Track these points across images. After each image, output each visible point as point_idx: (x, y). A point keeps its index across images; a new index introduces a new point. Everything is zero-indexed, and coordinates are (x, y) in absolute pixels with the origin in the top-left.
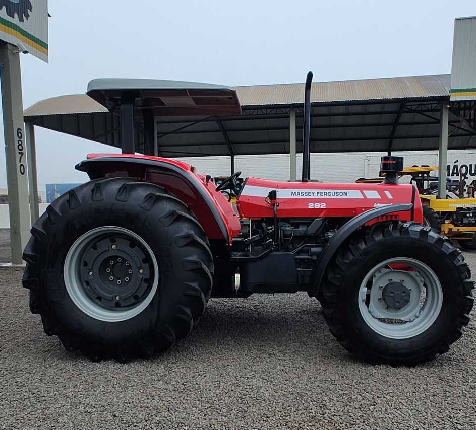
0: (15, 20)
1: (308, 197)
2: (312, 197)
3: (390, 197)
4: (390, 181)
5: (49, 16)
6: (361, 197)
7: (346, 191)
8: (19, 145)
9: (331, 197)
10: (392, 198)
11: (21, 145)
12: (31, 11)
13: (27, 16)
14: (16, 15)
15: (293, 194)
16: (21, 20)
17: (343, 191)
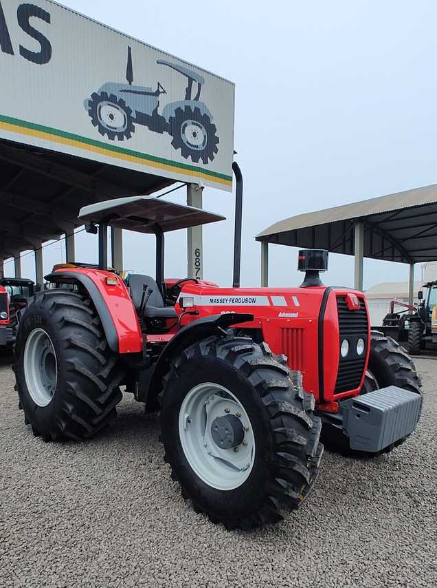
0: (200, 164)
1: (222, 304)
2: (225, 304)
3: (297, 303)
4: (311, 281)
5: (235, 153)
6: (268, 304)
7: (254, 297)
8: (197, 262)
9: (241, 304)
10: (298, 305)
11: (198, 262)
12: (216, 153)
13: (212, 158)
14: (201, 160)
15: (211, 301)
16: (205, 162)
17: (252, 297)
